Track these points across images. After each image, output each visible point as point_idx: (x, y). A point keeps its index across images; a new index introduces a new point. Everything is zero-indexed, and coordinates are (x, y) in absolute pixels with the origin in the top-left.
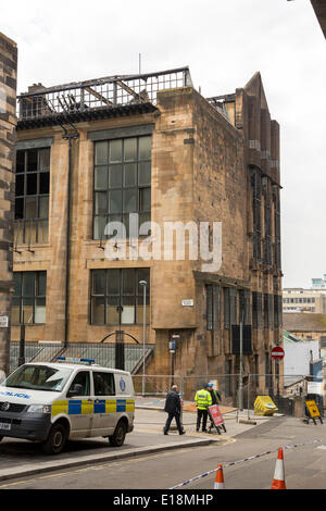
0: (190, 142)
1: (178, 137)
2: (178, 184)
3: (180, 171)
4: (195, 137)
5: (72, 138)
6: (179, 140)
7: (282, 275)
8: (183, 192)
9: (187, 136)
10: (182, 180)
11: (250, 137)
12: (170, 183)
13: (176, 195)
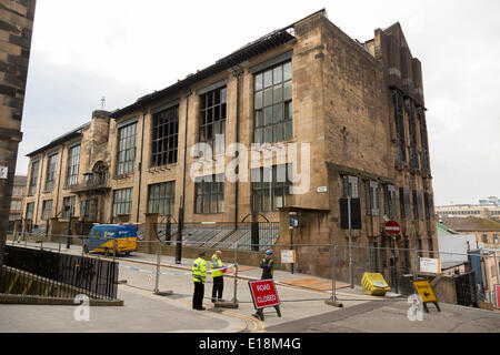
0: (321, 56)
1: (310, 54)
2: (311, 92)
3: (313, 81)
4: (325, 52)
5: (239, 75)
6: (311, 57)
7: (431, 178)
8: (315, 98)
9: (317, 53)
10: (315, 87)
11: (391, 65)
12: (305, 93)
13: (311, 101)
